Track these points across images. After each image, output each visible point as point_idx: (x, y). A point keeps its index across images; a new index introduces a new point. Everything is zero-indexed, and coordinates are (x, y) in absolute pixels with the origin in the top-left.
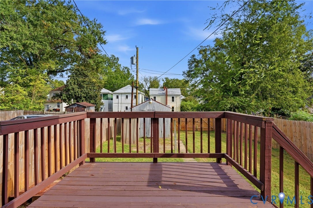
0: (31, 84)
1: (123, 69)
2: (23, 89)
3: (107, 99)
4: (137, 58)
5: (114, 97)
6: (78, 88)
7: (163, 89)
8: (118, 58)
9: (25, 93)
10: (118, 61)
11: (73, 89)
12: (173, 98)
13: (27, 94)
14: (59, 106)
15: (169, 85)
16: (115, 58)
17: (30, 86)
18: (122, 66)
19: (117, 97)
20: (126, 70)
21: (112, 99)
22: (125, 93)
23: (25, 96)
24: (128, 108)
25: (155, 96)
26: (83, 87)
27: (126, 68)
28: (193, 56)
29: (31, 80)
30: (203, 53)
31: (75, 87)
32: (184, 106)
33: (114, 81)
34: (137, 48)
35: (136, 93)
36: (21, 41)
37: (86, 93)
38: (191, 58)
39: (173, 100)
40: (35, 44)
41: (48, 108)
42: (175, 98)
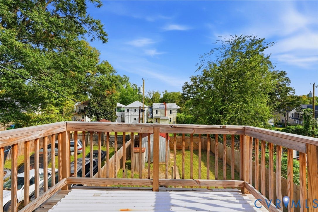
0: (62, 103)
1: (133, 86)
2: (56, 108)
3: (120, 111)
4: (143, 88)
5: (126, 110)
6: (98, 106)
7: (163, 104)
8: (128, 78)
9: (58, 111)
10: (129, 79)
11: (94, 107)
12: (171, 111)
13: (59, 112)
14: (83, 118)
15: (168, 98)
16: (126, 78)
17: (61, 105)
18: (131, 84)
19: (128, 110)
20: (135, 87)
21: (124, 111)
22: (133, 108)
23: (57, 113)
24: (136, 119)
25: (157, 110)
26: (102, 105)
27: (135, 85)
28: (186, 83)
29: (62, 101)
30: (194, 81)
31: (96, 105)
32: (179, 117)
33: (125, 96)
34: (143, 80)
35: (143, 107)
36: (54, 89)
37: (104, 110)
38: (184, 85)
39: (171, 113)
40: (65, 89)
41: (75, 118)
42: (172, 112)
